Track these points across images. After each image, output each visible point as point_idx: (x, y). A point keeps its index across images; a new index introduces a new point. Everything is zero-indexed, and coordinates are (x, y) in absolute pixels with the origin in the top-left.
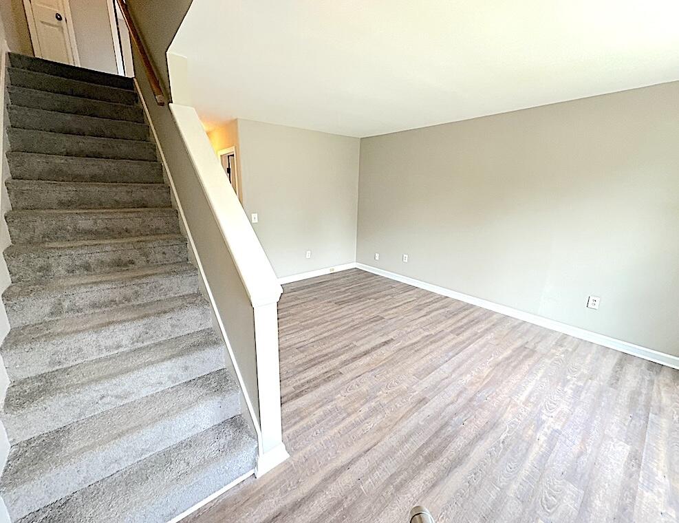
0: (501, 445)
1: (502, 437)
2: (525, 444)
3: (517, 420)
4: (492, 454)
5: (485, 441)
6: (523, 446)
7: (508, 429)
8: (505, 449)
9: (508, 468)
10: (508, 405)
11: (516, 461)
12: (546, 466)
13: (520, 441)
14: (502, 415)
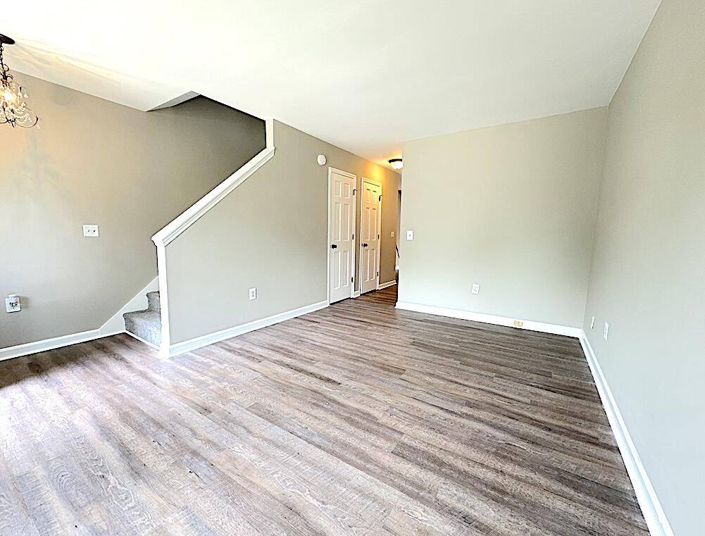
0: (100, 474)
1: (110, 477)
2: (82, 503)
3: (130, 505)
4: (94, 462)
5: (116, 458)
6: (81, 500)
7: (119, 487)
8: (90, 476)
9: (65, 473)
10: (167, 500)
11: (68, 484)
12: (32, 521)
13: (91, 498)
14: (151, 486)
